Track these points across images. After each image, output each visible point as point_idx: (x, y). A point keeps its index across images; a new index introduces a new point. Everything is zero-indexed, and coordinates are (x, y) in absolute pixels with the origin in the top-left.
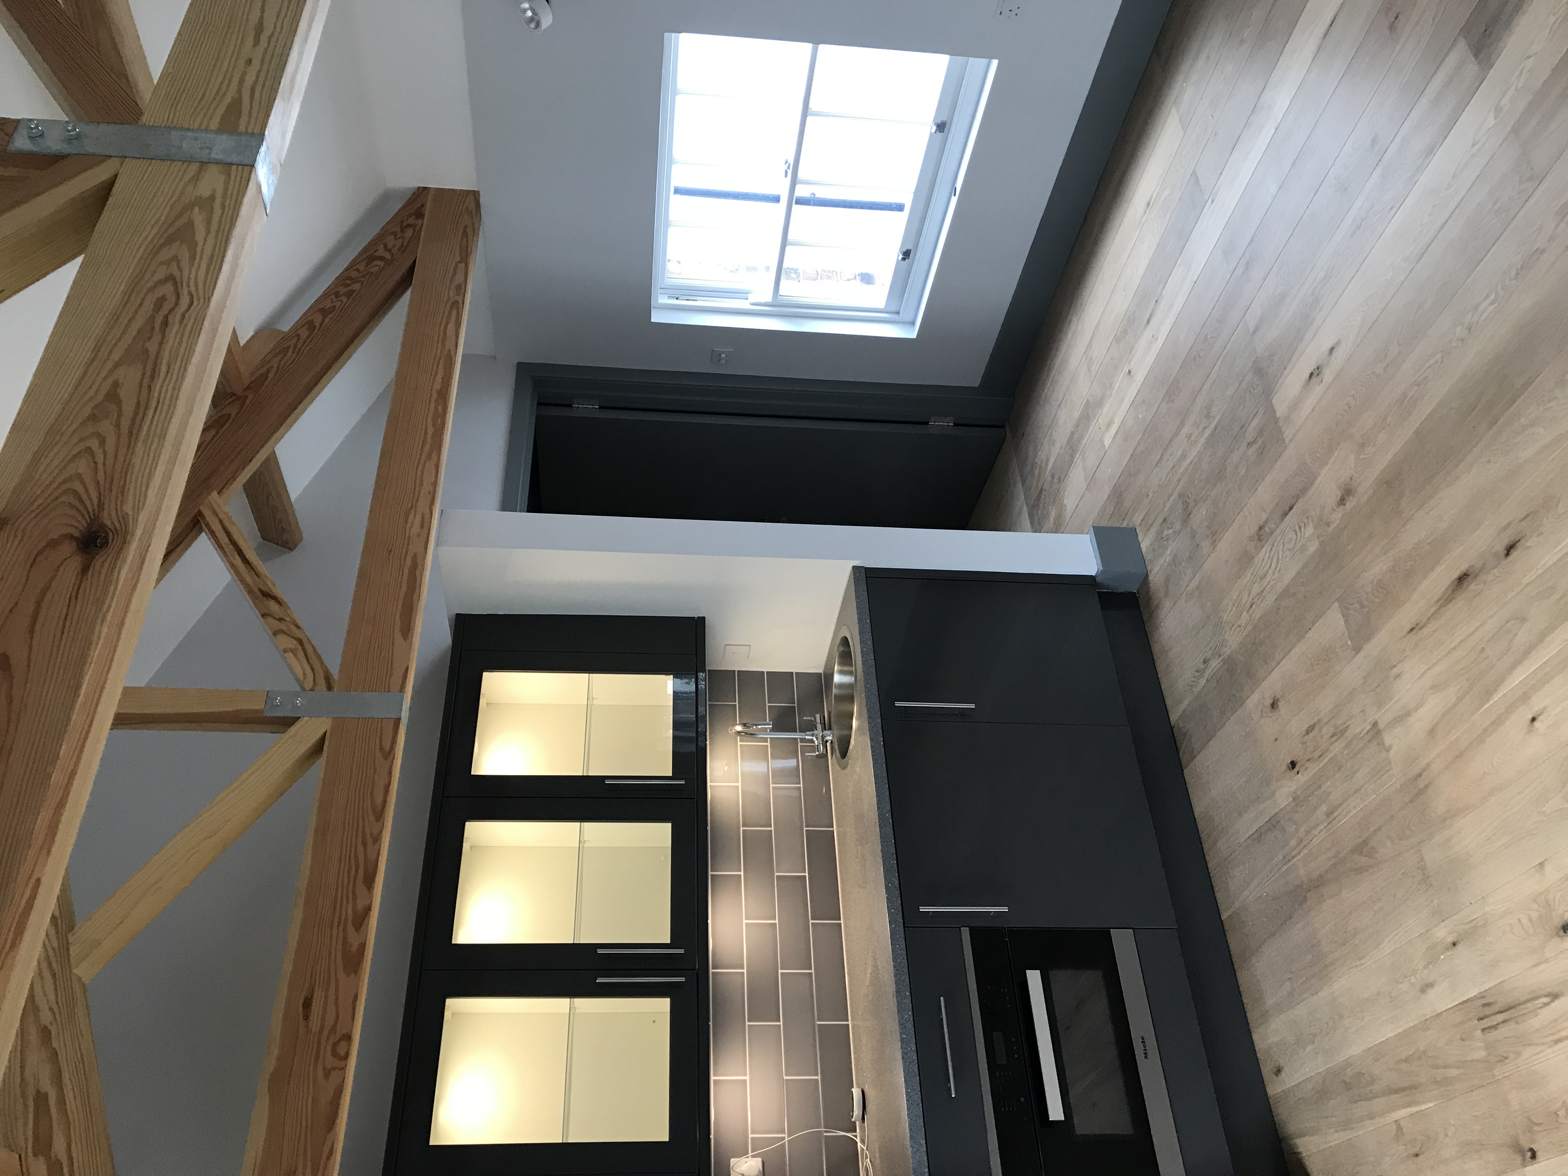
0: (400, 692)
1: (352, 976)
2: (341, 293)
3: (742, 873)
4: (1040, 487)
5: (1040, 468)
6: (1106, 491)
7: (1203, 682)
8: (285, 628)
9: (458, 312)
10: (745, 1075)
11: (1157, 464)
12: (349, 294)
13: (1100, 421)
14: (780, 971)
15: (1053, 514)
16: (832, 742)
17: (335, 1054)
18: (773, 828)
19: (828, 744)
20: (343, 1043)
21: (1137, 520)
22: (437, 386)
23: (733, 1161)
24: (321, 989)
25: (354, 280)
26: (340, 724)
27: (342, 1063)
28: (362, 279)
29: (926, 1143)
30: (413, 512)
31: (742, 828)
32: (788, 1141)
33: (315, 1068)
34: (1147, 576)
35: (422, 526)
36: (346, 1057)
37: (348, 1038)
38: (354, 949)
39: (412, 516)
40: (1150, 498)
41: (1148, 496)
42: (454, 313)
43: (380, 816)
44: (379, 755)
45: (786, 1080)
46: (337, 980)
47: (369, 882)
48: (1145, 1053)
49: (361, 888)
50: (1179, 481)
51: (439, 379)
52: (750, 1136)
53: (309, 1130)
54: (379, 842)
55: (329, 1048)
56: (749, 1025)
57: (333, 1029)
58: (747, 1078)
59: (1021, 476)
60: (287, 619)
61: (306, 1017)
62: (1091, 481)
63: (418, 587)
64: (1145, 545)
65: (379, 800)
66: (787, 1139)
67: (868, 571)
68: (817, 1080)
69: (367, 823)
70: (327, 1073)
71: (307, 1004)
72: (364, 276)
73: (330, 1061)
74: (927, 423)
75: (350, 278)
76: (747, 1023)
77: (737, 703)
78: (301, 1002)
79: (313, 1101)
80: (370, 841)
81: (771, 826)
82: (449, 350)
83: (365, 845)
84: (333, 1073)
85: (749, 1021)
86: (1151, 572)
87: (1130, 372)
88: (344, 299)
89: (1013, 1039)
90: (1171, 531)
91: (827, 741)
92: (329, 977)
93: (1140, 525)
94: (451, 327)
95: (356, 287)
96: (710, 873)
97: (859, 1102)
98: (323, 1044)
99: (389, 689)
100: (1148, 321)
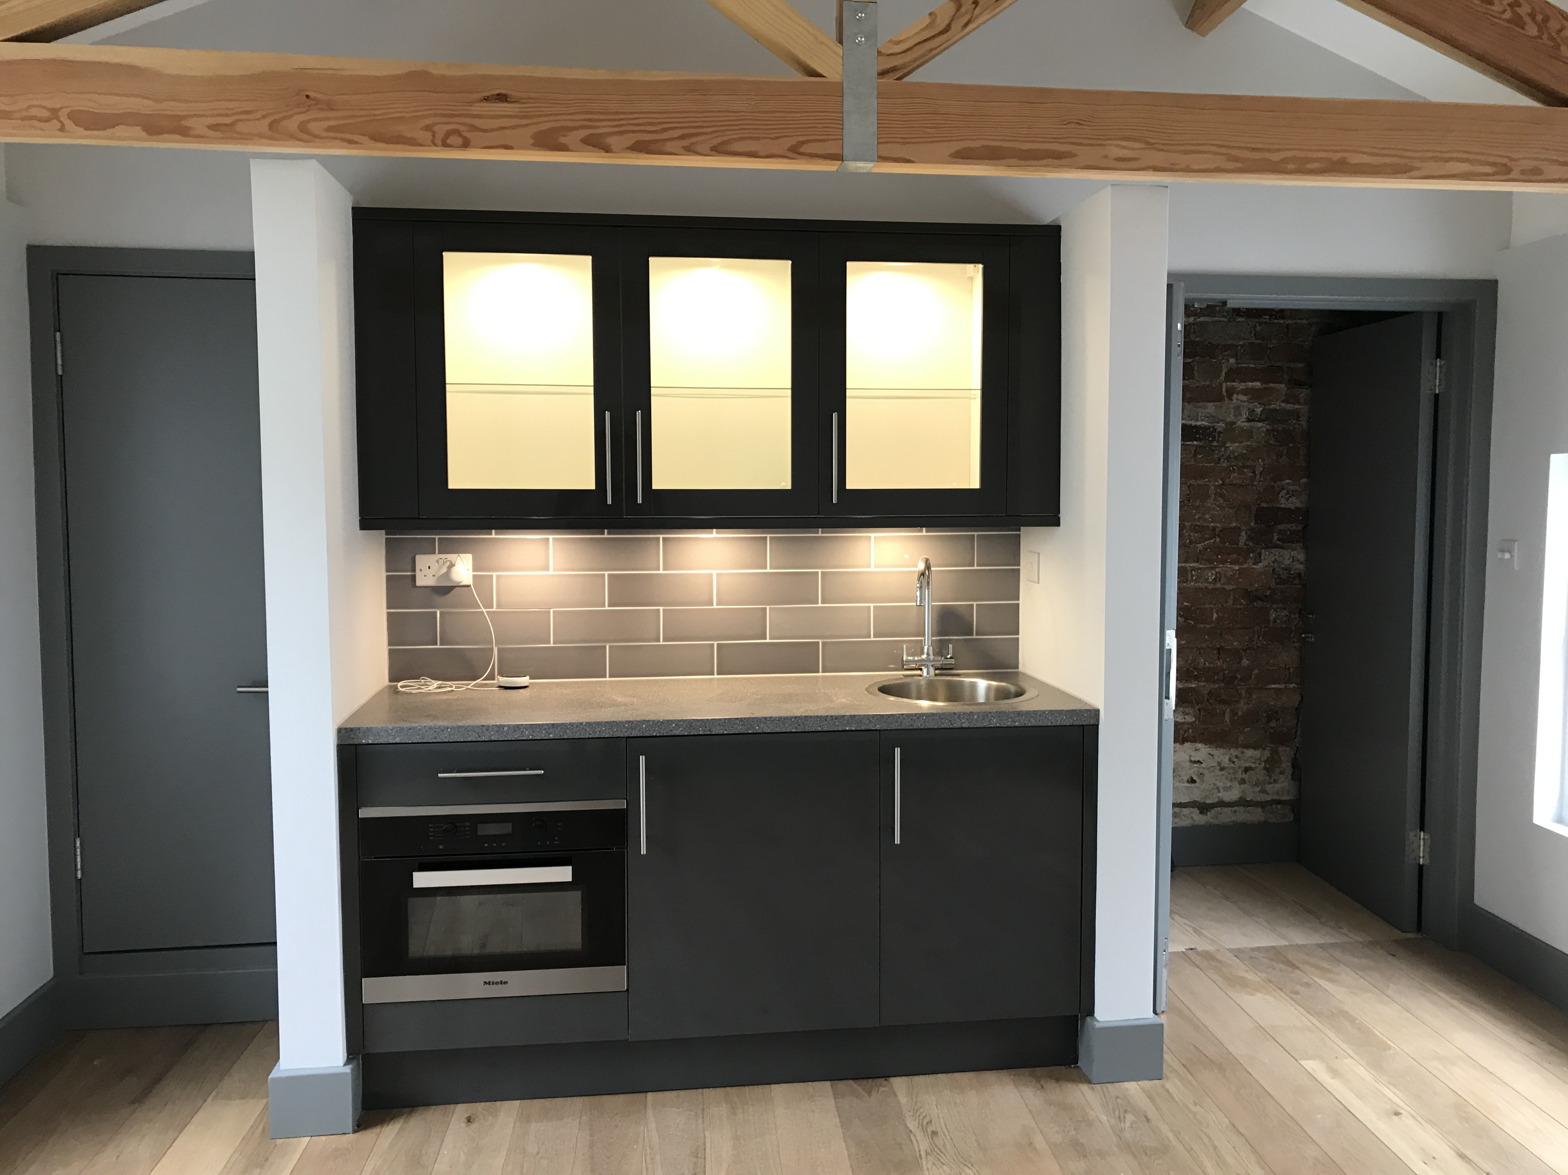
0: (879, 157)
1: (532, 141)
2: (1518, 10)
3: (768, 570)
4: (1300, 966)
5: (1329, 971)
6: (1238, 1050)
7: (912, 1125)
8: (963, 10)
9: (1493, 174)
10: (554, 570)
11: (1234, 1126)
12: (1518, 21)
13: (1349, 1061)
14: (661, 608)
15: (1250, 976)
16: (921, 676)
17: (448, 134)
18: (820, 605)
19: (919, 672)
20: (460, 141)
21: (1172, 1084)
22: (1355, 159)
23: (469, 557)
24: (517, 110)
25: (1542, 26)
26: (837, 90)
27: (439, 142)
28: (1545, 36)
29: (396, 743)
30: (1143, 146)
31: (820, 571)
32: (483, 612)
33: (435, 115)
34: (1089, 1081)
35: (1117, 159)
36: (445, 145)
37: (466, 144)
38: (563, 140)
39: (1137, 145)
40: (1191, 1107)
41: (1195, 1104)
42: (1488, 169)
43: (718, 150)
44: (792, 141)
45: (550, 612)
46: (527, 125)
47: (640, 147)
48: (489, 982)
49: (630, 139)
50: (1190, 1150)
51: (1366, 159)
52: (494, 574)
53: (373, 118)
54: (687, 153)
55: (453, 127)
56: (604, 575)
57: (474, 128)
58: (551, 572)
59: (1333, 945)
60: (976, 12)
61: (486, 99)
62: (1266, 1034)
63: (1028, 163)
64: (1132, 1088)
65: (736, 147)
66: (484, 610)
67: (1096, 727)
68: (549, 643)
69: (709, 136)
70: (427, 128)
71: (502, 98)
72: (1553, 39)
73: (441, 130)
74: (1422, 828)
75: (1546, 19)
76: (606, 573)
77: (976, 568)
78: (503, 92)
79: (401, 117)
80: (686, 143)
81: (822, 603)
82: (1418, 169)
83: (682, 137)
84: (428, 135)
85: (609, 575)
86: (1093, 1089)
87: (1397, 1114)
88: (1508, 15)
89: (503, 844)
90: (1128, 1124)
91: (921, 669)
92: (532, 117)
93: (1163, 1086)
94: (1465, 167)
95: (1532, 30)
96: (768, 536)
97: (511, 683)
98: (456, 120)
99: (882, 143)
100: (1462, 1156)
